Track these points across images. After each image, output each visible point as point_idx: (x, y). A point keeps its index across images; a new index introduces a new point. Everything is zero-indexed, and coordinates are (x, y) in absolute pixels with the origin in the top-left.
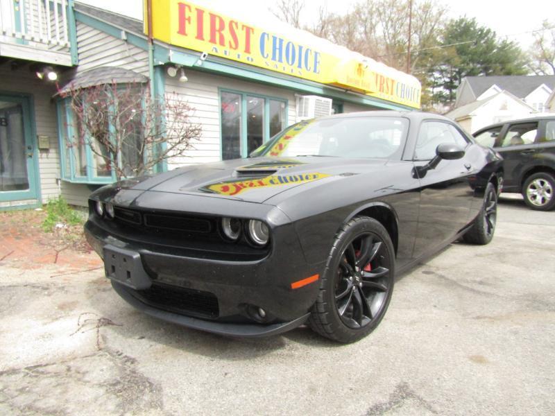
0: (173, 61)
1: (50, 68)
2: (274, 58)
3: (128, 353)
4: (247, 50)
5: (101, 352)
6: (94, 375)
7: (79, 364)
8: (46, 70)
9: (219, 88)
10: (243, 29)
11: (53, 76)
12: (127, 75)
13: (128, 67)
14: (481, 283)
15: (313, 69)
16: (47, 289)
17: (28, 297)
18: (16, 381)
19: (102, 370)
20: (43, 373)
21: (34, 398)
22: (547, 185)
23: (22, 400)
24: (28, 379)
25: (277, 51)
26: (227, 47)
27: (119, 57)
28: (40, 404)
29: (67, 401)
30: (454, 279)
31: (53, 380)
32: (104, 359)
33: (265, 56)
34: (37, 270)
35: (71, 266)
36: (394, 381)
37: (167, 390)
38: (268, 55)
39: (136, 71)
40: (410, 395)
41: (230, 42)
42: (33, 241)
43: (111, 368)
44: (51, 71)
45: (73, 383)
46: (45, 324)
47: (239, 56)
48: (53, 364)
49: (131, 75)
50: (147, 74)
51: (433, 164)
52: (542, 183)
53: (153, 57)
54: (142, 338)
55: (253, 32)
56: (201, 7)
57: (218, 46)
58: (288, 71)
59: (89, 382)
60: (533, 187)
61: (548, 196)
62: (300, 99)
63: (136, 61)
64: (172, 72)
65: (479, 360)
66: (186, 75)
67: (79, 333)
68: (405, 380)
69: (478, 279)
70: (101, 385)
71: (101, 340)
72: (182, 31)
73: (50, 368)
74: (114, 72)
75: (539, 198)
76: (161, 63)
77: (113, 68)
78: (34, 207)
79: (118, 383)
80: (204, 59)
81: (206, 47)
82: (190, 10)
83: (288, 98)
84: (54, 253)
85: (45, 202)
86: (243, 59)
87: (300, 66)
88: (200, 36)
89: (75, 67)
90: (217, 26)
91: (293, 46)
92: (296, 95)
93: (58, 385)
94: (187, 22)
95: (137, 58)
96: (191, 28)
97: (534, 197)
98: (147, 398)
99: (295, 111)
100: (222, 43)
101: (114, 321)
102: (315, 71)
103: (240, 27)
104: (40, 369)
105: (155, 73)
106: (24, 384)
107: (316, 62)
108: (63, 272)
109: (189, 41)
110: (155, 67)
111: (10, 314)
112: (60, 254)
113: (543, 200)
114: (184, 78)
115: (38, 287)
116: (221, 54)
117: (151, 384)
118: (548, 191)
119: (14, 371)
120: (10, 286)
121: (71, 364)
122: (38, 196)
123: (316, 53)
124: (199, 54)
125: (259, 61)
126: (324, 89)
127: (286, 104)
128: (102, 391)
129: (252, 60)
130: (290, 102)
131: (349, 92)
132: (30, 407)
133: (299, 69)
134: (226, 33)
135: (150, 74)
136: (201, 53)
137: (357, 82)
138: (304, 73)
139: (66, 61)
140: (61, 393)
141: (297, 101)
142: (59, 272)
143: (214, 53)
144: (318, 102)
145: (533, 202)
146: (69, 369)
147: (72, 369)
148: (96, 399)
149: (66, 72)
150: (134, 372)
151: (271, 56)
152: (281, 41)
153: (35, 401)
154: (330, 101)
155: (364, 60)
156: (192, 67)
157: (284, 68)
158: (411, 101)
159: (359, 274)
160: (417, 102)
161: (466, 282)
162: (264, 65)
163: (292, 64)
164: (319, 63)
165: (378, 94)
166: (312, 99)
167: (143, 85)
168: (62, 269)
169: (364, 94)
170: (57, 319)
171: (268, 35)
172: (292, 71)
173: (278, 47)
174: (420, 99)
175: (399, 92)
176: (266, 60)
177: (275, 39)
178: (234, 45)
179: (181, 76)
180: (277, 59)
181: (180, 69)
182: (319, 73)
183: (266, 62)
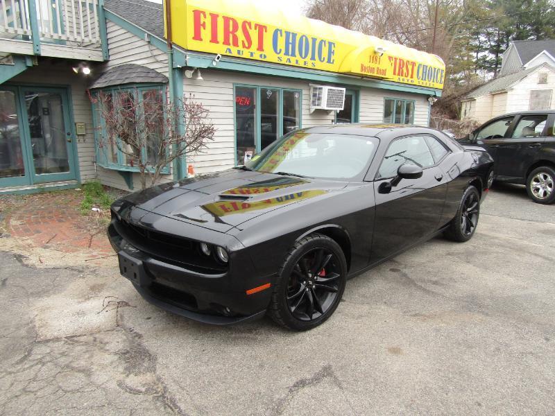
0: (189, 64)
1: (84, 63)
2: (287, 53)
3: (137, 330)
4: (260, 48)
5: (119, 328)
6: (112, 345)
7: (102, 336)
8: (81, 66)
9: (233, 84)
10: (255, 29)
11: (87, 71)
12: (150, 75)
13: (151, 67)
14: (435, 283)
15: (326, 60)
16: (82, 272)
17: (68, 279)
18: (59, 347)
20: (77, 342)
21: (70, 360)
22: (550, 179)
23: (63, 361)
24: (67, 346)
25: (290, 46)
26: (240, 47)
27: (144, 55)
28: (74, 365)
29: (92, 364)
30: (414, 278)
31: (84, 347)
32: (120, 334)
33: (278, 52)
34: (75, 253)
35: (101, 251)
36: (322, 364)
37: (160, 360)
38: (281, 50)
39: (159, 71)
40: (330, 374)
41: (243, 41)
42: (72, 224)
43: (124, 341)
44: (85, 66)
45: (97, 350)
46: (79, 303)
47: (252, 54)
48: (85, 335)
49: (153, 75)
50: (167, 75)
51: (395, 182)
52: (545, 177)
53: (172, 60)
54: (149, 318)
55: (266, 31)
56: (215, 11)
57: (231, 47)
58: (301, 63)
59: (108, 350)
60: (537, 180)
61: (549, 189)
64: (189, 74)
65: (395, 351)
66: (202, 76)
67: (104, 311)
68: (331, 363)
69: (435, 279)
70: (116, 354)
71: (119, 318)
72: (197, 36)
73: (82, 339)
74: (139, 70)
75: (541, 191)
76: (178, 66)
77: (139, 66)
78: (74, 187)
79: (128, 352)
80: (218, 61)
81: (220, 49)
82: (205, 17)
83: (302, 88)
84: (89, 237)
85: (83, 182)
86: (256, 57)
87: (313, 58)
88: (214, 39)
89: (106, 62)
90: (231, 29)
91: (307, 39)
92: (310, 85)
93: (87, 351)
94: (202, 29)
96: (206, 33)
97: (538, 190)
98: (146, 364)
99: (309, 100)
100: (236, 44)
101: (130, 303)
102: (329, 61)
103: (253, 26)
104: (75, 339)
105: (173, 75)
106: (64, 349)
108: (96, 256)
109: (205, 45)
110: (174, 69)
111: (54, 293)
112: (93, 239)
113: (545, 193)
114: (200, 78)
115: (76, 270)
116: (235, 53)
117: (150, 355)
118: (550, 185)
119: (57, 339)
120: (54, 268)
121: (97, 335)
122: (77, 177)
123: (330, 44)
124: (213, 56)
125: (271, 56)
126: (338, 78)
127: (300, 94)
128: (116, 357)
129: (265, 57)
130: (304, 92)
131: (365, 79)
132: (67, 366)
133: (313, 61)
134: (240, 34)
135: (169, 75)
136: (216, 54)
137: (372, 70)
138: (319, 65)
139: (97, 57)
140: (89, 358)
141: (312, 90)
142: (93, 256)
143: (228, 54)
144: (330, 92)
145: (535, 195)
146: (95, 340)
147: (98, 340)
148: (112, 363)
149: (98, 67)
150: (140, 345)
151: (283, 52)
152: (295, 35)
153: (70, 362)
154: (344, 89)
155: (379, 49)
156: (209, 68)
157: (297, 62)
158: (433, 81)
159: (312, 279)
160: (440, 83)
161: (423, 281)
162: (276, 60)
163: (305, 57)
164: (333, 53)
165: (396, 78)
166: (326, 89)
167: (163, 84)
168: (95, 253)
169: (382, 79)
170: (89, 299)
171: (281, 31)
172: (305, 63)
173: (291, 41)
174: (443, 80)
175: (420, 75)
176: (279, 56)
177: (288, 34)
178: (247, 45)
179: (197, 76)
180: (290, 53)
181: (196, 71)
182: (333, 63)
183: (278, 58)
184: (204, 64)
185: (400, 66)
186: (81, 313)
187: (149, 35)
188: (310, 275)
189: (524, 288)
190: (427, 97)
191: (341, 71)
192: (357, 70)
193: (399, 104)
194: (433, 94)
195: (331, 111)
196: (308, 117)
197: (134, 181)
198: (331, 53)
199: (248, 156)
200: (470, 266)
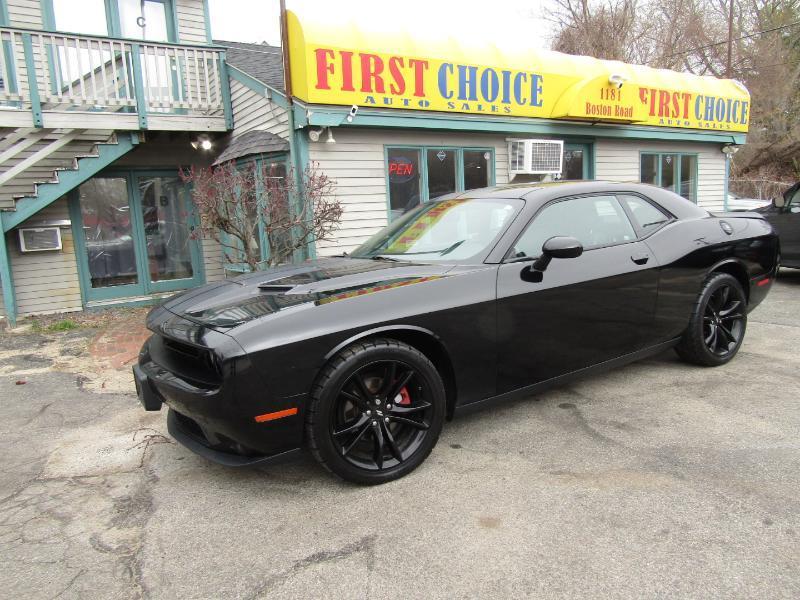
0: (311, 123)
1: (204, 135)
2: (462, 96)
3: (158, 472)
4: (419, 92)
5: (140, 470)
6: (118, 490)
7: (115, 479)
8: (200, 139)
9: (384, 145)
10: (411, 66)
11: (207, 145)
12: (273, 142)
13: (274, 131)
14: (622, 426)
15: (529, 101)
19: (127, 486)
21: (58, 504)
23: (49, 505)
24: (67, 487)
25: (468, 85)
26: (388, 95)
27: (267, 118)
28: (59, 510)
29: (80, 510)
30: (590, 417)
31: (85, 490)
32: (137, 476)
33: (448, 95)
36: (367, 533)
37: (159, 512)
38: (452, 93)
39: (281, 136)
41: (392, 85)
43: (136, 485)
44: (205, 139)
45: (97, 495)
47: (406, 102)
48: (96, 476)
49: (276, 142)
50: (288, 141)
51: (541, 264)
53: (294, 120)
55: (427, 68)
56: (347, 48)
57: (374, 94)
58: (487, 109)
59: (109, 496)
63: (280, 124)
64: (315, 136)
65: (489, 523)
67: (136, 448)
69: (624, 420)
70: (115, 500)
71: (149, 457)
72: (322, 84)
73: (90, 480)
74: (261, 137)
76: (301, 126)
77: (262, 133)
79: (129, 499)
80: (354, 114)
81: (357, 98)
82: (333, 57)
83: (494, 145)
86: (414, 104)
87: (506, 100)
88: (348, 86)
89: (230, 132)
90: (373, 69)
91: (494, 74)
92: (508, 139)
93: (85, 495)
94: (329, 72)
95: (281, 119)
96: (335, 79)
98: (139, 516)
99: (508, 162)
100: (380, 89)
101: (170, 439)
102: (534, 102)
103: (406, 63)
105: (295, 139)
106: (61, 491)
109: (335, 94)
110: (295, 131)
111: (93, 424)
114: (331, 140)
116: (380, 103)
117: (151, 504)
119: (62, 479)
121: (110, 477)
123: (534, 77)
124: (346, 109)
125: (437, 102)
126: (553, 125)
127: (491, 153)
128: (112, 505)
129: (427, 104)
130: (497, 150)
131: (598, 124)
133: (507, 105)
134: (387, 76)
135: (291, 140)
136: (351, 106)
137: (608, 110)
138: (515, 109)
139: (219, 126)
140: (81, 503)
141: (510, 148)
143: (369, 104)
144: (536, 147)
146: (103, 483)
147: (107, 482)
148: (102, 511)
149: (221, 139)
150: (148, 491)
151: (456, 94)
152: (473, 70)
153: (57, 507)
154: (561, 142)
155: (615, 77)
156: (341, 126)
157: (480, 107)
158: (728, 121)
159: (382, 407)
160: (742, 122)
161: (602, 422)
162: (446, 108)
163: (494, 99)
164: (540, 90)
165: (655, 120)
166: (529, 144)
167: (285, 153)
169: (629, 123)
171: (451, 66)
172: (493, 108)
173: (468, 79)
174: (747, 117)
175: (702, 111)
176: (450, 100)
177: (462, 69)
178: (397, 89)
179: (328, 138)
180: (468, 96)
181: (325, 131)
182: (540, 105)
183: (449, 103)
184: (335, 120)
185: (663, 101)
186: (109, 449)
187: (269, 90)
188: (378, 402)
189: (776, 439)
190: (720, 146)
191: (554, 116)
192: (580, 112)
193: (669, 160)
194: (730, 140)
195: (544, 176)
198: (535, 90)
200: (702, 403)
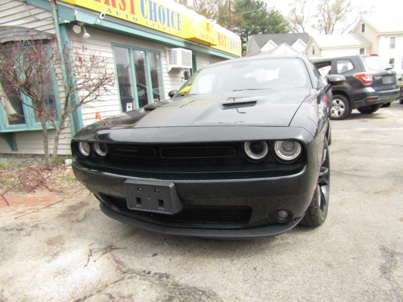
0: (78, 19)
2: (151, 19)
3: (155, 270)
4: (133, 12)
6: (141, 296)
7: (116, 290)
9: (112, 43)
12: (30, 33)
13: (30, 26)
15: (177, 27)
16: (22, 230)
17: (9, 240)
19: (144, 290)
22: (341, 102)
25: (153, 13)
26: (118, 9)
33: (145, 17)
35: (26, 206)
37: (221, 294)
38: (147, 16)
39: (40, 29)
40: (393, 253)
41: (119, 4)
46: (49, 261)
47: (127, 16)
48: (91, 295)
49: (35, 33)
50: (52, 32)
52: (338, 102)
53: (58, 17)
54: (155, 255)
57: (111, 7)
58: (161, 29)
60: (333, 105)
61: (342, 110)
62: (170, 51)
63: (39, 20)
64: (77, 29)
66: (87, 32)
67: (91, 262)
71: (117, 265)
74: (15, 30)
75: (336, 112)
76: (66, 21)
79: (171, 297)
80: (102, 18)
83: (161, 51)
86: (131, 19)
87: (168, 25)
91: (163, 9)
92: (166, 48)
95: (40, 17)
97: (334, 112)
99: (166, 61)
100: (114, 4)
102: (179, 29)
105: (60, 30)
107: (179, 22)
108: (23, 212)
109: (90, 2)
110: (60, 25)
113: (339, 113)
114: (87, 35)
115: (12, 230)
116: (114, 14)
117: (204, 292)
118: (342, 107)
121: (108, 291)
123: (178, 15)
124: (97, 14)
125: (141, 21)
126: (185, 43)
127: (159, 55)
129: (137, 20)
130: (162, 54)
131: (201, 45)
133: (169, 28)
135: (55, 31)
136: (100, 13)
137: (207, 37)
138: (172, 31)
141: (167, 53)
142: (19, 213)
143: (109, 13)
144: (183, 53)
145: (333, 115)
146: (111, 297)
150: (177, 285)
151: (149, 17)
152: (155, 4)
154: (191, 51)
157: (158, 27)
162: (145, 24)
163: (164, 23)
168: (20, 210)
170: (56, 254)
172: (164, 28)
173: (153, 9)
177: (150, 2)
178: (122, 7)
179: (84, 33)
180: (153, 19)
182: (181, 30)
183: (146, 22)
184: (91, 20)
185: (220, 37)
195: (182, 68)
196: (167, 75)
197: (17, 142)
199: (129, 107)
